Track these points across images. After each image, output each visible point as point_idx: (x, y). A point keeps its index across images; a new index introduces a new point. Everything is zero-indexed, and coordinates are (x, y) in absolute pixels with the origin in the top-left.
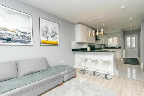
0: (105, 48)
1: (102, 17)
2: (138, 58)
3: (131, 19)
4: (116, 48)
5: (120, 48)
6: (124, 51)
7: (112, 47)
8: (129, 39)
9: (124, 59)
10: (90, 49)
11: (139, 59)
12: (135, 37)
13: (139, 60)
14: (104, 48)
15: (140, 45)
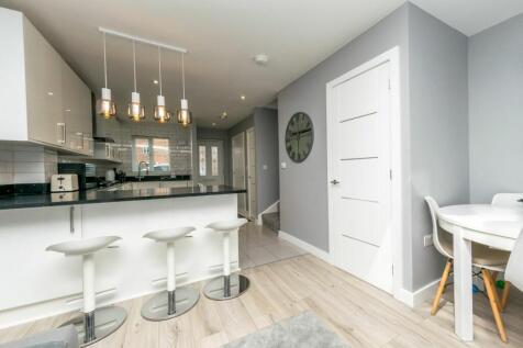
1: (184, 51)
3: (243, 97)
4: (167, 178)
7: (151, 175)
10: (77, 188)
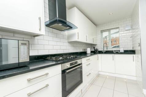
0: (95, 52)
4: (118, 52)
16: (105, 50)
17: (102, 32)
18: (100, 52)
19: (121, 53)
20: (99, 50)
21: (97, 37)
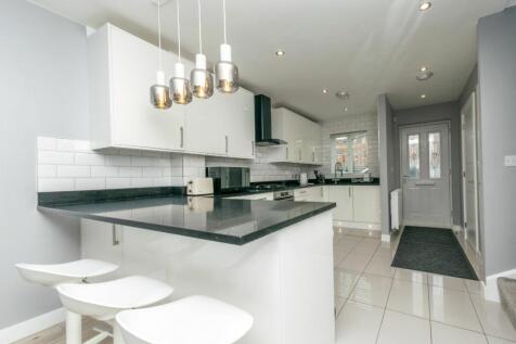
0: (318, 181)
2: (456, 229)
4: (360, 182)
5: (375, 181)
6: (395, 195)
7: (345, 177)
8: (414, 141)
9: (394, 233)
10: (210, 191)
11: (462, 233)
12: (438, 135)
13: (458, 237)
14: (310, 181)
15: (464, 170)
16: (339, 177)
17: (333, 136)
18: (329, 182)
19: (366, 183)
20: (327, 177)
21: (322, 148)
